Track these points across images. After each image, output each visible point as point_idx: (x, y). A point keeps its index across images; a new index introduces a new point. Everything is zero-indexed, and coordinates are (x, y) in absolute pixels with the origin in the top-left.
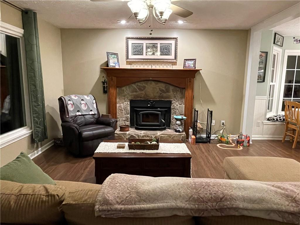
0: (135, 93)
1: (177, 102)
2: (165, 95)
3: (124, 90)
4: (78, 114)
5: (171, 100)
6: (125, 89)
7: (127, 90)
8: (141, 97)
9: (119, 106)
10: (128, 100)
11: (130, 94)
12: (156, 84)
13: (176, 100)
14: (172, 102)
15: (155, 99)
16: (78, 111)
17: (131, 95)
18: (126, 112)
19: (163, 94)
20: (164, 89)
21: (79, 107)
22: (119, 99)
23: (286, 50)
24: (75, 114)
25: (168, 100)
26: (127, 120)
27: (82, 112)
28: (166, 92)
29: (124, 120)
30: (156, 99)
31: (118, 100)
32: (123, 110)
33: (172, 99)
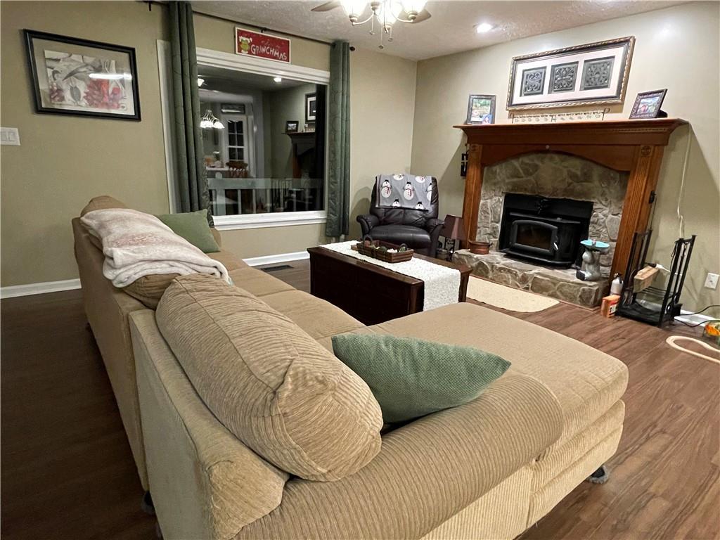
0: (515, 180)
1: (606, 206)
2: (579, 187)
3: (496, 171)
4: (396, 204)
5: (592, 201)
6: (498, 171)
7: (502, 172)
8: (526, 190)
9: (483, 205)
10: (500, 194)
11: (507, 181)
12: (562, 161)
13: (603, 202)
14: (594, 207)
15: (555, 195)
16: (397, 200)
17: (508, 184)
18: (495, 218)
19: (575, 184)
20: (579, 173)
21: (398, 194)
22: (485, 189)
24: (389, 205)
25: (584, 199)
26: (493, 234)
27: (402, 203)
28: (582, 182)
29: (489, 234)
30: (557, 195)
31: (482, 192)
32: (490, 212)
33: (594, 198)
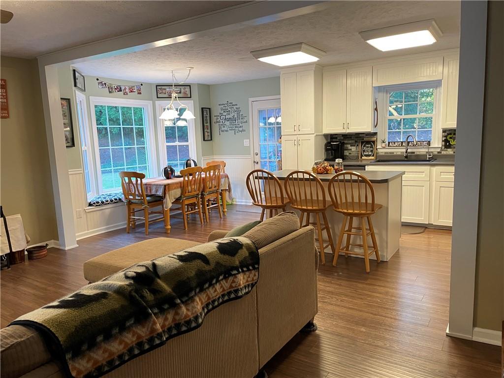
23: (90, 97)
